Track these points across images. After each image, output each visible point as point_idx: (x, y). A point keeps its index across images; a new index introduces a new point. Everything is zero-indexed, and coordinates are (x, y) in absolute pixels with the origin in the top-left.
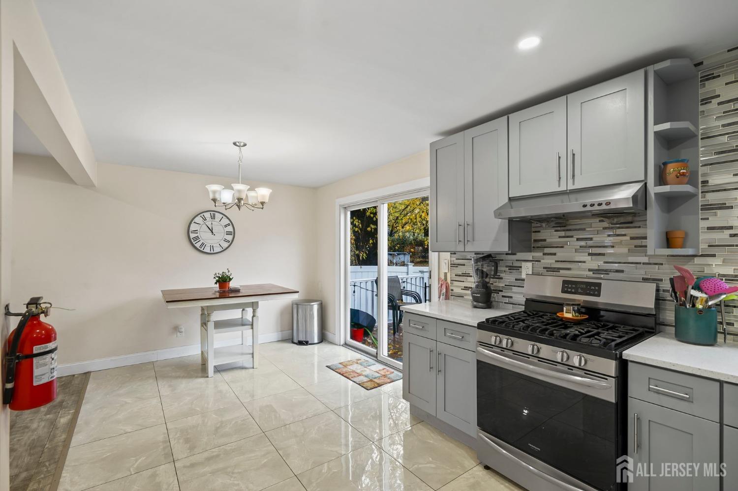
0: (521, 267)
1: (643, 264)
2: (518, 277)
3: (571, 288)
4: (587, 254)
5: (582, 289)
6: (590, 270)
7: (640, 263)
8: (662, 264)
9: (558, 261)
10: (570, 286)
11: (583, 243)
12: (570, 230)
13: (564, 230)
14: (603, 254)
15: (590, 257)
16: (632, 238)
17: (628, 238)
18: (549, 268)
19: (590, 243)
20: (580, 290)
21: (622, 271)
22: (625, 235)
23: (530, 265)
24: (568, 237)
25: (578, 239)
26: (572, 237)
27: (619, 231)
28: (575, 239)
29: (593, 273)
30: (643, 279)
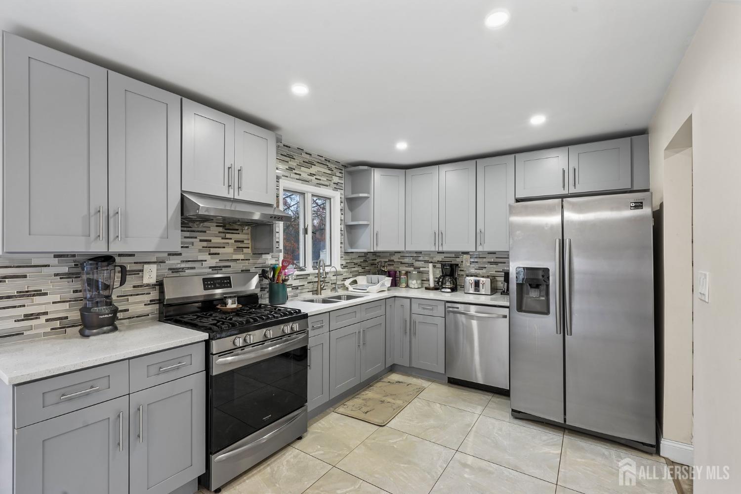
0: (142, 271)
1: (242, 260)
2: (138, 283)
3: (211, 284)
4: (208, 253)
5: (219, 284)
6: (210, 268)
7: (239, 260)
8: (249, 260)
9: (183, 261)
10: (209, 283)
11: (205, 244)
12: (194, 231)
13: (188, 231)
14: (218, 254)
15: (210, 256)
16: (235, 241)
17: (232, 241)
18: (174, 269)
19: (210, 244)
20: (217, 285)
21: (230, 267)
22: (231, 239)
23: (154, 267)
24: (192, 238)
25: (201, 241)
26: (196, 238)
27: (228, 236)
28: (199, 240)
29: (212, 270)
30: (242, 271)
